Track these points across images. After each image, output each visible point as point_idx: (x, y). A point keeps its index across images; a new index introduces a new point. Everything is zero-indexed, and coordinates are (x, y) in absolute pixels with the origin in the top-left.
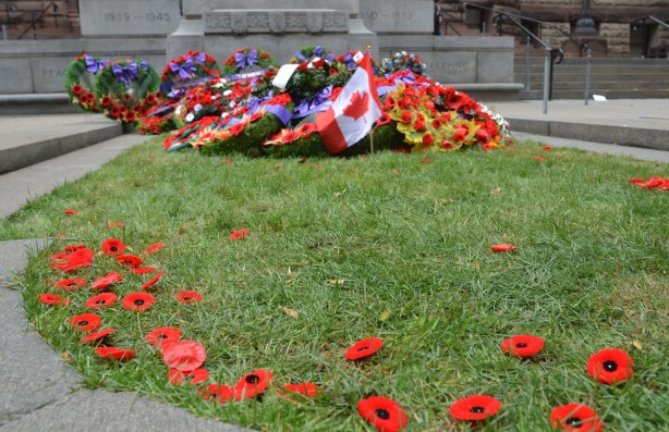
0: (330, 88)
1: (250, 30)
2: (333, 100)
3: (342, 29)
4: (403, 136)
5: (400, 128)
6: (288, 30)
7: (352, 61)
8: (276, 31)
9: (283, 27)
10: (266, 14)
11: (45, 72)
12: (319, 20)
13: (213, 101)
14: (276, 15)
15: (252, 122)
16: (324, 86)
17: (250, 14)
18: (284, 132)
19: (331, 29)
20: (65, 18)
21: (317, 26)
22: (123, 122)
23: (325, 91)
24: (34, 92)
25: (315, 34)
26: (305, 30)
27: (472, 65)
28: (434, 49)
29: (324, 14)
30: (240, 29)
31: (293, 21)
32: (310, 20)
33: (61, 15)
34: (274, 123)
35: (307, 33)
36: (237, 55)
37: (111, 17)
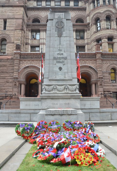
0: (64, 148)
1: (55, 114)
2: (65, 152)
3: (76, 114)
4: (77, 162)
5: (77, 160)
6: (64, 114)
7: (77, 123)
8: (61, 114)
9: (62, 113)
10: (59, 110)
11: (11, 117)
12: (71, 112)
13: (43, 144)
14: (61, 111)
15: (49, 157)
16: (63, 147)
17: (55, 110)
18: (54, 159)
19: (73, 114)
20: (17, 96)
21: (70, 113)
22: (26, 139)
23: (63, 149)
24: (8, 121)
25: (69, 115)
26: (67, 114)
27: (110, 116)
28: (100, 112)
29: (72, 110)
30: (53, 114)
31: (65, 112)
32: (68, 112)
33: (16, 95)
34: (53, 157)
35: (68, 115)
36: (52, 122)
37: (27, 105)
